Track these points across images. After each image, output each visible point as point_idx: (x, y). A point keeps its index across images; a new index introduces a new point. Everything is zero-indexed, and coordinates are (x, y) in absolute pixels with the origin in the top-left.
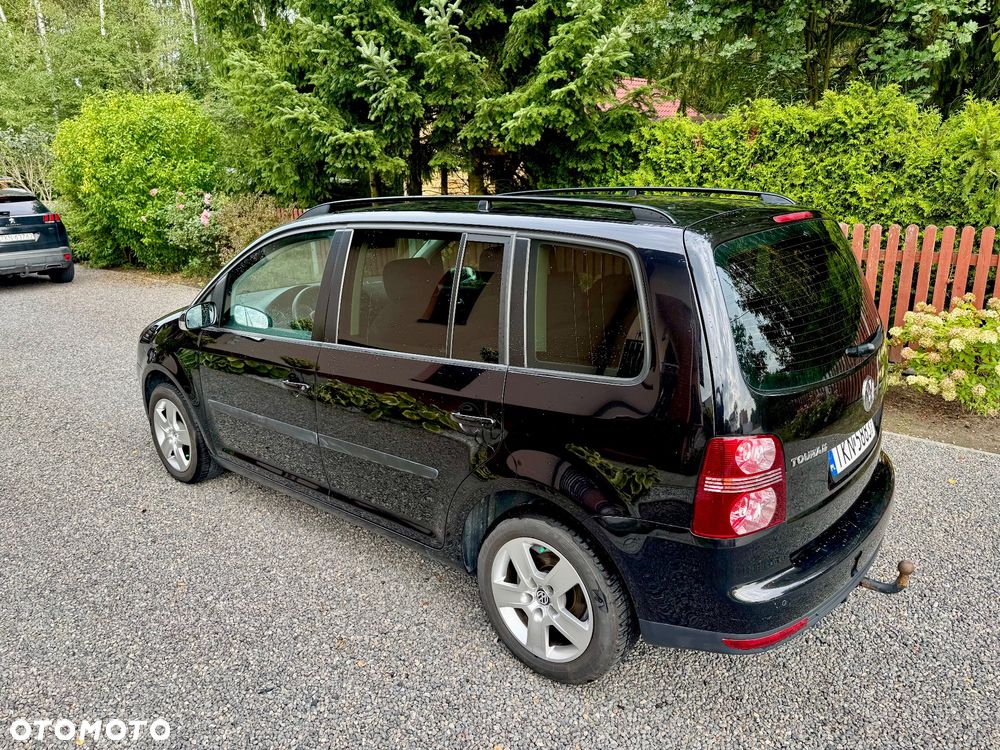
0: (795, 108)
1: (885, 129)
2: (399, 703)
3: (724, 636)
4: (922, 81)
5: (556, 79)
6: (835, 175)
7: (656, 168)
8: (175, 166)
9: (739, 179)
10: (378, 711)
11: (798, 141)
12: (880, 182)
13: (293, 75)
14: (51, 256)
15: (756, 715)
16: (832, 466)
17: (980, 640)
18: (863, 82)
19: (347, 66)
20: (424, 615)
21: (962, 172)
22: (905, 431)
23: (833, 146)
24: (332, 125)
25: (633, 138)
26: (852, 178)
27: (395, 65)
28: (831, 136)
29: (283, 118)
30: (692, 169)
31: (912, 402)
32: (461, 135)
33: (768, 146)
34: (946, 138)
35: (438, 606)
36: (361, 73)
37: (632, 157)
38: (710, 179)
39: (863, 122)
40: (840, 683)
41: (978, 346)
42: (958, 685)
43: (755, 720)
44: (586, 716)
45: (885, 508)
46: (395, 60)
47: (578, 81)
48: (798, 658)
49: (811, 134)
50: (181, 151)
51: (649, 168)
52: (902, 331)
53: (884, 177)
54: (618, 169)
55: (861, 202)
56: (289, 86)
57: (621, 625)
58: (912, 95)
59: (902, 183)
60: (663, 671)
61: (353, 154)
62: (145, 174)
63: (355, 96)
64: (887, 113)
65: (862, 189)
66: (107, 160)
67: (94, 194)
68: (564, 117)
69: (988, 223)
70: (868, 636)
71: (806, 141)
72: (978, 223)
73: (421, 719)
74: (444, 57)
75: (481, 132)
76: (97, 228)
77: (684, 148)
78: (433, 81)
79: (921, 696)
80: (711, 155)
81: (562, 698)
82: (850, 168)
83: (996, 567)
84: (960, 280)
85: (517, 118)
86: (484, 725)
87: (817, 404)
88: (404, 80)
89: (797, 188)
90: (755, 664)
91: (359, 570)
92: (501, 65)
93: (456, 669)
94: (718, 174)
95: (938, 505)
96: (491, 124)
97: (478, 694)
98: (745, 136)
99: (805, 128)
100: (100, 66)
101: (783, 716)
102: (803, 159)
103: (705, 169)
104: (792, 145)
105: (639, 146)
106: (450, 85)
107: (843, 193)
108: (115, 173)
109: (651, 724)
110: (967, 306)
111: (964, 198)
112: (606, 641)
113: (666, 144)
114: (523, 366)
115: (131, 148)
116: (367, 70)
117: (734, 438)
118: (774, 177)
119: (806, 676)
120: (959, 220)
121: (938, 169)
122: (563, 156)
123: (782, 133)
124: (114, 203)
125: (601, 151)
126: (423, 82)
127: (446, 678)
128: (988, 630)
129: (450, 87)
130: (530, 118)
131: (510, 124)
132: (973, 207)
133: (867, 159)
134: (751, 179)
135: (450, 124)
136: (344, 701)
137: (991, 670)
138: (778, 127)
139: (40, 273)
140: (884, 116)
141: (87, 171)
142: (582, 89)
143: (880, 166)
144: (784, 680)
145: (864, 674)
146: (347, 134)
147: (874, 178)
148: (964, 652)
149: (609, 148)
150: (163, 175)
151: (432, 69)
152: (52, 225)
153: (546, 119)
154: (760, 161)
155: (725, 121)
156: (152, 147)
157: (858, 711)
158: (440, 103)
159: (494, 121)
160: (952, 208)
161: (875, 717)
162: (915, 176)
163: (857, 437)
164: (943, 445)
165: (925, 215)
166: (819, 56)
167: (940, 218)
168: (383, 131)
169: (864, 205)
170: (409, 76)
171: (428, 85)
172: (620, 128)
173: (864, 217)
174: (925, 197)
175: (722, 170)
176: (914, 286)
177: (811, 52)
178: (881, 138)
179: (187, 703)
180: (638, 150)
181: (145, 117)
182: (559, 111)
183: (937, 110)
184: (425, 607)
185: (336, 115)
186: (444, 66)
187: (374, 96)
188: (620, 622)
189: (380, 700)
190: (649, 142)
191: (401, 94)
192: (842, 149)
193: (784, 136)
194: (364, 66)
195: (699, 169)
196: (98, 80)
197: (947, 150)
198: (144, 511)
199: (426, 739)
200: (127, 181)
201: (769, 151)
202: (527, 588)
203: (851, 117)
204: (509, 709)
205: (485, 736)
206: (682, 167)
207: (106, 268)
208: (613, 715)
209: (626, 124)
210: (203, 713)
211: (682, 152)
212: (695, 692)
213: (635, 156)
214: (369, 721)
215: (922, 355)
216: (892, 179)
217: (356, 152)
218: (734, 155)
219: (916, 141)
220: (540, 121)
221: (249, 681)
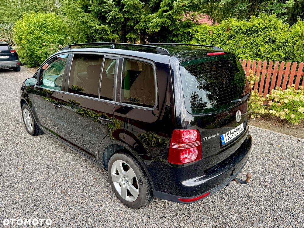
0: (242, 22)
1: (270, 29)
2: (76, 212)
3: (179, 197)
4: (285, 14)
5: (165, 10)
6: (254, 44)
7: (198, 40)
8: (51, 36)
9: (223, 45)
10: (69, 214)
11: (243, 32)
12: (268, 46)
13: (84, 7)
14: (12, 63)
15: (193, 223)
16: (223, 141)
17: (276, 201)
18: (264, 13)
19: (100, 4)
20: (94, 183)
21: (295, 44)
22: (268, 128)
23: (253, 34)
24: (95, 23)
25: (191, 30)
26: (259, 45)
27: (115, 4)
28: (253, 31)
29: (79, 21)
30: (209, 41)
31: (272, 119)
32: (136, 28)
33: (233, 34)
34: (290, 33)
35: (99, 180)
36: (104, 7)
37: (190, 36)
38: (214, 44)
39: (263, 26)
40: (225, 213)
41: (294, 101)
42: (265, 216)
43: (193, 225)
44: (136, 220)
45: (245, 155)
46: (114, 3)
47: (172, 11)
48: (213, 203)
49: (247, 30)
50: (53, 31)
51: (195, 40)
52: (270, 96)
53: (269, 45)
54: (186, 40)
55: (261, 53)
56: (82, 10)
57: (147, 191)
58: (281, 18)
59: (275, 47)
60: (166, 205)
61: (101, 33)
62: (42, 38)
63: (102, 14)
64: (271, 23)
65: (262, 49)
66: (30, 33)
67: (26, 44)
68: (167, 23)
69: (302, 61)
70: (238, 197)
71: (245, 33)
72: (299, 61)
73: (82, 218)
74: (130, 2)
75: (142, 27)
76: (28, 55)
77: (206, 34)
78: (126, 10)
79: (251, 219)
80: (215, 36)
81: (130, 213)
82: (258, 42)
83: (287, 175)
84: (291, 80)
85: (152, 22)
86: (102, 221)
87: (224, 117)
88: (117, 9)
89: (241, 48)
90: (198, 205)
91: (77, 167)
92: (150, 6)
93: (99, 201)
94: (217, 43)
95: (272, 154)
96: (145, 24)
97: (103, 210)
98: (226, 30)
99: (245, 28)
100: (34, 5)
101: (202, 223)
102: (244, 38)
103: (213, 41)
104: (240, 34)
105: (193, 33)
106: (132, 11)
107: (256, 50)
108: (32, 37)
109: (157, 224)
110: (292, 88)
111: (294, 53)
112: (142, 196)
113: (201, 32)
114: (120, 102)
115: (37, 30)
116: (106, 6)
117: (183, 130)
118: (235, 44)
119: (214, 210)
120: (293, 60)
121: (287, 43)
122: (169, 35)
123: (237, 30)
124: (32, 47)
125: (180, 34)
126: (123, 10)
127: (94, 204)
128: (280, 197)
129: (132, 12)
130: (156, 22)
131: (150, 24)
132: (297, 55)
133: (264, 39)
134: (227, 45)
135: (132, 24)
136: (59, 210)
137: (277, 211)
138: (236, 28)
139: (10, 68)
140: (270, 25)
141: (24, 36)
142: (173, 13)
143: (268, 41)
144: (206, 211)
145: (234, 210)
146: (99, 26)
147: (266, 45)
148: (270, 204)
149: (183, 33)
150: (47, 39)
151: (126, 6)
152: (13, 53)
153: (162, 23)
154: (230, 39)
155: (220, 25)
156: (44, 30)
157: (228, 223)
158: (129, 17)
159: (146, 23)
160: (291, 56)
161: (234, 226)
162: (279, 45)
163: (235, 131)
164: (279, 133)
165: (282, 58)
166: (253, 5)
167: (286, 59)
168: (111, 26)
169: (262, 54)
170: (119, 8)
171: (125, 11)
172: (187, 27)
173: (262, 58)
174: (282, 52)
175: (218, 41)
176: (276, 81)
177: (250, 4)
178: (269, 32)
179: (9, 208)
180: (192, 34)
181: (42, 20)
182: (166, 20)
183: (288, 23)
184: (95, 180)
185: (97, 20)
186: (129, 5)
187: (108, 14)
188: (147, 190)
189: (70, 211)
190: (196, 32)
191: (116, 14)
192: (256, 36)
193: (238, 31)
194: (104, 4)
195: (211, 41)
196: (34, 9)
197: (290, 37)
198: (17, 144)
199: (81, 225)
200: (36, 40)
201: (233, 36)
202: (121, 177)
203: (259, 25)
204: (112, 216)
205: (101, 225)
206: (206, 40)
207: (32, 67)
208: (145, 220)
209: (188, 26)
210: (12, 212)
211: (206, 35)
212: (175, 214)
213: (191, 36)
214: (65, 218)
215: (275, 104)
216: (272, 46)
217: (102, 32)
218: (222, 36)
219: (280, 33)
220: (160, 23)
221: (31, 202)
